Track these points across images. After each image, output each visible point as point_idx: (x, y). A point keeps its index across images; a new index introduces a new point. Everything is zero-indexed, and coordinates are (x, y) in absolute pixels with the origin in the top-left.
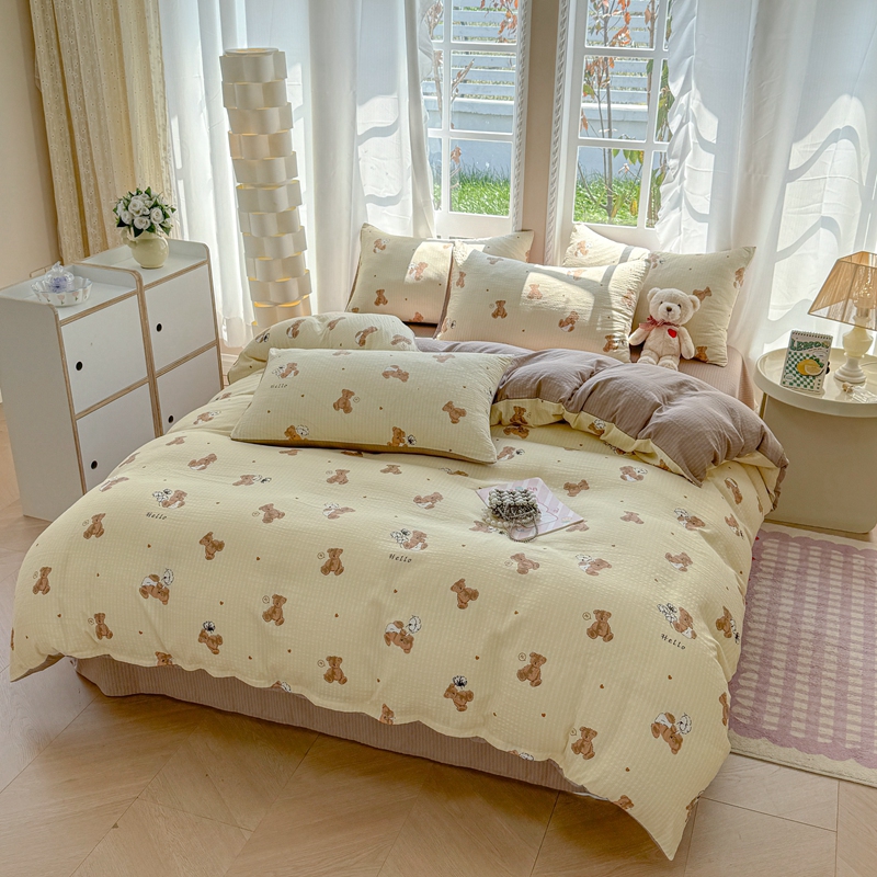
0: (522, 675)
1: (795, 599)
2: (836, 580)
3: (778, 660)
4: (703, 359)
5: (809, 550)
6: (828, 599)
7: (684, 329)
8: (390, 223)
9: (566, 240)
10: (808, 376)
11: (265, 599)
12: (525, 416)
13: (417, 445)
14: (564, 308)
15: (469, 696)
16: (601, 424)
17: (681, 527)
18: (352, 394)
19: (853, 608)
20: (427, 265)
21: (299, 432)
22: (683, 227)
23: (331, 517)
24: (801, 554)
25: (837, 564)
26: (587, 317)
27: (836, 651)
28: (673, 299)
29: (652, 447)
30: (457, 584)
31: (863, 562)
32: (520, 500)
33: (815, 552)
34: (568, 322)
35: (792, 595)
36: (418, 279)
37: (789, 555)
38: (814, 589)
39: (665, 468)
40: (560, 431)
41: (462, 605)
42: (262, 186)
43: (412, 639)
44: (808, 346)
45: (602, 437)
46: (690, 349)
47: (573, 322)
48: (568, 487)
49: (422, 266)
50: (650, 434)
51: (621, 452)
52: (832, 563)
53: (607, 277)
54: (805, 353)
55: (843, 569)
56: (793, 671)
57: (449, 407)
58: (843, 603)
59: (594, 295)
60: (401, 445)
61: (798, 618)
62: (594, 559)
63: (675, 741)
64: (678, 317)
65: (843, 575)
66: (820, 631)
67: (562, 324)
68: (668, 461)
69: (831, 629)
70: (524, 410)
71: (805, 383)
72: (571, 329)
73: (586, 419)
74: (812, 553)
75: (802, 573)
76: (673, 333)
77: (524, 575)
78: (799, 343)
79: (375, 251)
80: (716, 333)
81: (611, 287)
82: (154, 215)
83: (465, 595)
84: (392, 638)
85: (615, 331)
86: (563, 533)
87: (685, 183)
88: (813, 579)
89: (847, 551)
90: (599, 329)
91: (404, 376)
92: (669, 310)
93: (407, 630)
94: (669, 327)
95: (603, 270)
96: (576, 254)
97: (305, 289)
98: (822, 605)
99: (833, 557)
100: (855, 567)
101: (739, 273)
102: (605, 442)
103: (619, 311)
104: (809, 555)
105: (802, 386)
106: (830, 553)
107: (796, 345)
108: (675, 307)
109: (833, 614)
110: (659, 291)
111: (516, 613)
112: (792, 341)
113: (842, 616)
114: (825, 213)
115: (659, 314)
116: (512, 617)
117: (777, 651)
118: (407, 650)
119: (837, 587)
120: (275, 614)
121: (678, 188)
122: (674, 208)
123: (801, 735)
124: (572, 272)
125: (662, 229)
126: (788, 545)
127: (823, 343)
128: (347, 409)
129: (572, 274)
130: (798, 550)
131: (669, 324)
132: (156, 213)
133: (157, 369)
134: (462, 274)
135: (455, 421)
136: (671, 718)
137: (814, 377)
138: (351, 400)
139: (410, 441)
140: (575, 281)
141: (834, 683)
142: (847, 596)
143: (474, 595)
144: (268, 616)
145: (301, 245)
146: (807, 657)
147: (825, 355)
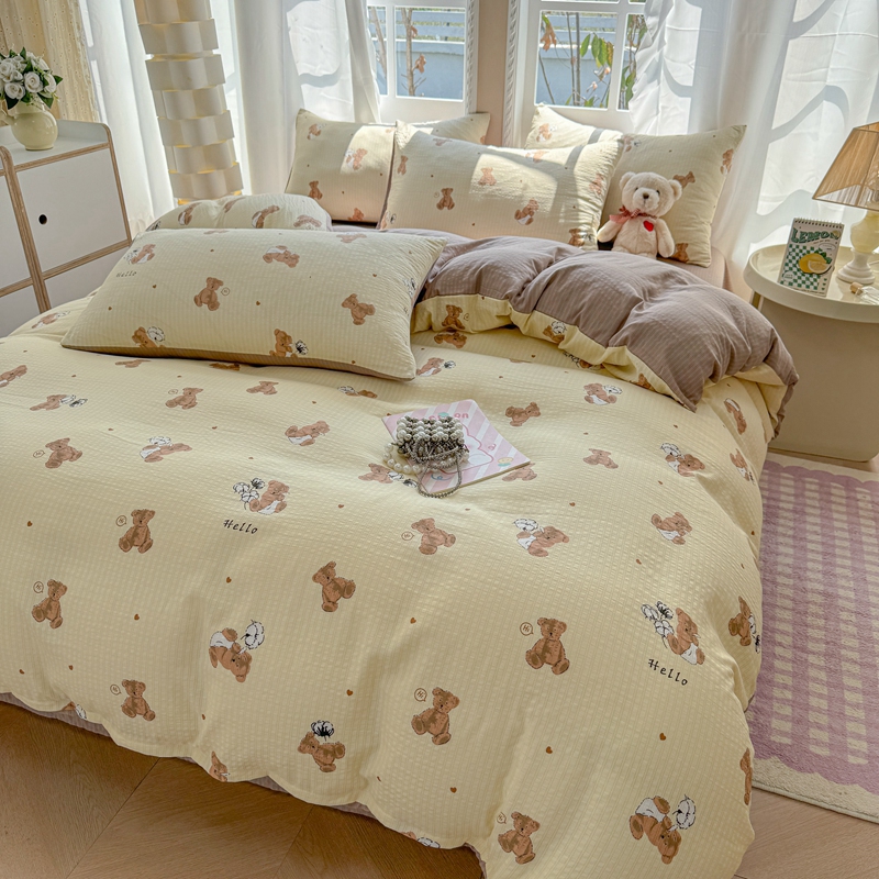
0: (421, 724)
1: (795, 547)
2: (840, 520)
3: (783, 633)
4: (682, 258)
5: (804, 482)
6: (834, 546)
7: (662, 222)
8: (328, 107)
9: (527, 125)
10: (811, 274)
11: (38, 586)
12: (461, 318)
13: (309, 354)
14: (521, 197)
15: (338, 750)
16: (560, 327)
17: (670, 471)
18: (220, 283)
19: (867, 557)
20: (366, 152)
21: (151, 336)
22: (660, 105)
23: (150, 458)
24: (795, 487)
25: (838, 500)
26: (548, 207)
27: (853, 618)
28: (651, 184)
29: (629, 356)
30: (323, 570)
31: (869, 498)
32: (440, 433)
33: (812, 485)
34: (525, 213)
35: (791, 541)
36: (356, 168)
37: (782, 489)
38: (816, 533)
39: (646, 386)
40: (506, 339)
41: (329, 606)
42: (173, 57)
43: (249, 659)
44: (814, 237)
45: (561, 346)
46: (669, 244)
47: (531, 213)
48: (511, 412)
49: (361, 152)
50: (627, 338)
51: (585, 365)
52: (833, 498)
53: (573, 159)
54: (809, 245)
55: (847, 506)
56: (804, 650)
57: (351, 301)
58: (854, 551)
59: (557, 179)
60: (288, 355)
61: (802, 573)
62: (542, 526)
63: (668, 841)
64: (656, 206)
65: (848, 513)
66: (830, 590)
67: (518, 216)
68: (651, 376)
69: (843, 587)
70: (459, 310)
71: (808, 283)
72: (530, 221)
73: (540, 320)
74: (808, 486)
75: (799, 512)
76: (649, 226)
77: (429, 557)
78: (802, 233)
79: (309, 137)
80: (699, 227)
81: (578, 170)
82: (28, 81)
83: (335, 588)
84: (219, 655)
85: (581, 224)
86: (498, 484)
87: (665, 48)
88: (813, 521)
89: (849, 484)
90: (562, 221)
91: (291, 260)
92: (646, 197)
93: (242, 645)
94: (645, 219)
95: (569, 151)
96: (538, 139)
98: (828, 554)
99: (834, 491)
100: (861, 504)
101: (727, 156)
102: (565, 352)
103: (587, 200)
104: (804, 489)
105: (804, 286)
106: (829, 487)
107: (798, 236)
108: (653, 193)
109: (843, 565)
110: (634, 176)
111: (413, 621)
112: (794, 231)
113: (854, 569)
114: (830, 82)
115: (633, 202)
116: (405, 629)
117: (780, 620)
118: (241, 677)
119: (843, 529)
120: (48, 611)
121: (656, 55)
122: (650, 81)
123: (825, 752)
124: (532, 153)
125: (636, 108)
126: (780, 477)
127: (833, 232)
128: (213, 305)
129: (532, 156)
130: (792, 483)
131: (645, 215)
132: (32, 79)
134: (404, 159)
135: (358, 321)
136: (663, 804)
137: (819, 275)
138: (218, 292)
139: (299, 349)
140: (535, 164)
141: (858, 667)
142: (856, 542)
143: (347, 589)
144: (40, 613)
146: (819, 628)
147: (833, 248)
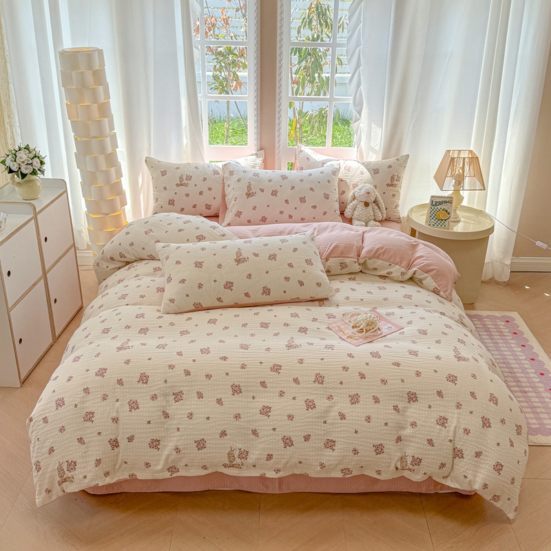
10: (442, 220)
19: (502, 349)
31: (491, 323)
42: (95, 138)
44: (441, 203)
54: (439, 207)
71: (441, 224)
78: (435, 202)
82: (35, 163)
97: (124, 203)
100: (489, 326)
112: (432, 201)
127: (449, 200)
132: (36, 162)
133: (47, 268)
137: (445, 220)
142: (495, 343)
145: (119, 174)
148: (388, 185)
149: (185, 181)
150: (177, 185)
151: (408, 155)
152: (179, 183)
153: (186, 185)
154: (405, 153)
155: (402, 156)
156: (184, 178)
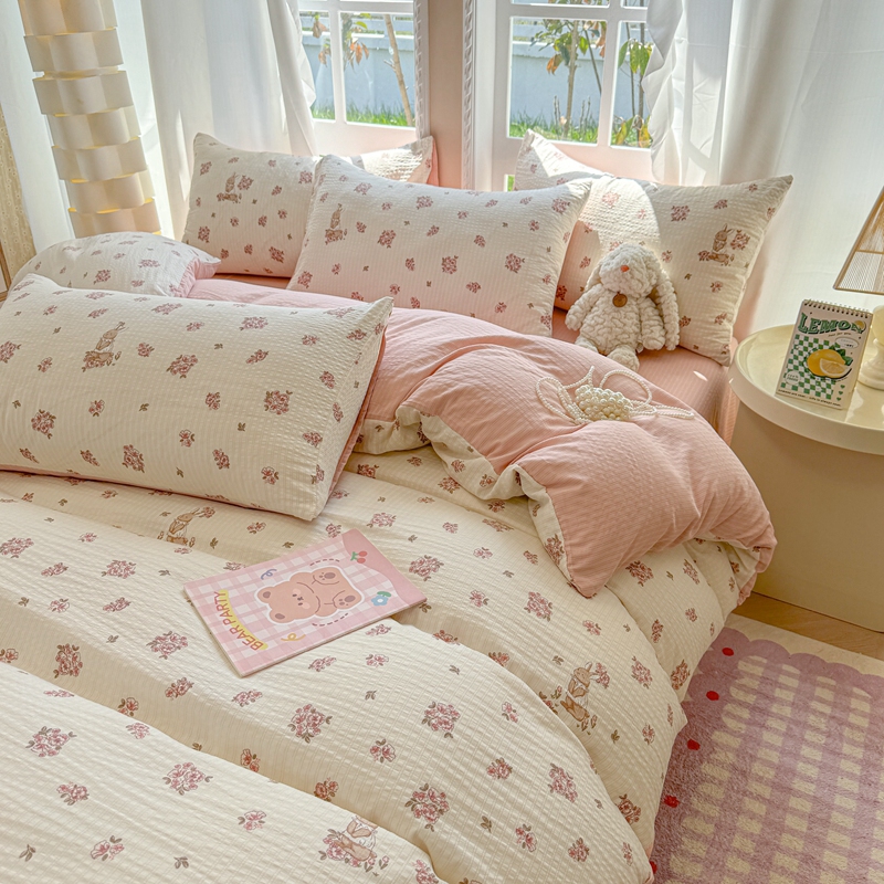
10: (824, 378)
24: (798, 692)
44: (829, 327)
54: (822, 338)
71: (818, 389)
78: (814, 321)
104: (812, 697)
105: (812, 393)
106: (850, 695)
107: (808, 324)
112: (803, 318)
126: (780, 671)
127: (857, 324)
130: (795, 683)
137: (834, 380)
147: (855, 344)
148: (703, 256)
149: (236, 191)
150: (220, 197)
151: (789, 181)
152: (224, 192)
153: (235, 198)
154: (783, 173)
155: (772, 181)
156: (237, 182)
